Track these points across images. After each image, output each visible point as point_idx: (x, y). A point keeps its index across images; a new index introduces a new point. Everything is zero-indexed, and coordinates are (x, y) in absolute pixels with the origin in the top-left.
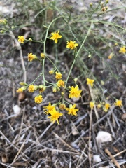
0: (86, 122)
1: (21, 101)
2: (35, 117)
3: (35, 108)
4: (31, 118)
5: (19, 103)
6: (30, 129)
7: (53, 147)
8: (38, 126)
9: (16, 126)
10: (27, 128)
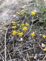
0: (42, 57)
1: (24, 37)
2: (25, 45)
3: (27, 42)
4: (24, 44)
5: (23, 38)
6: (21, 47)
7: (24, 58)
8: (24, 48)
9: (18, 44)
10: (21, 46)
